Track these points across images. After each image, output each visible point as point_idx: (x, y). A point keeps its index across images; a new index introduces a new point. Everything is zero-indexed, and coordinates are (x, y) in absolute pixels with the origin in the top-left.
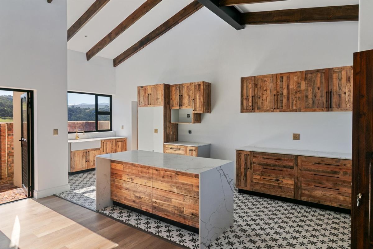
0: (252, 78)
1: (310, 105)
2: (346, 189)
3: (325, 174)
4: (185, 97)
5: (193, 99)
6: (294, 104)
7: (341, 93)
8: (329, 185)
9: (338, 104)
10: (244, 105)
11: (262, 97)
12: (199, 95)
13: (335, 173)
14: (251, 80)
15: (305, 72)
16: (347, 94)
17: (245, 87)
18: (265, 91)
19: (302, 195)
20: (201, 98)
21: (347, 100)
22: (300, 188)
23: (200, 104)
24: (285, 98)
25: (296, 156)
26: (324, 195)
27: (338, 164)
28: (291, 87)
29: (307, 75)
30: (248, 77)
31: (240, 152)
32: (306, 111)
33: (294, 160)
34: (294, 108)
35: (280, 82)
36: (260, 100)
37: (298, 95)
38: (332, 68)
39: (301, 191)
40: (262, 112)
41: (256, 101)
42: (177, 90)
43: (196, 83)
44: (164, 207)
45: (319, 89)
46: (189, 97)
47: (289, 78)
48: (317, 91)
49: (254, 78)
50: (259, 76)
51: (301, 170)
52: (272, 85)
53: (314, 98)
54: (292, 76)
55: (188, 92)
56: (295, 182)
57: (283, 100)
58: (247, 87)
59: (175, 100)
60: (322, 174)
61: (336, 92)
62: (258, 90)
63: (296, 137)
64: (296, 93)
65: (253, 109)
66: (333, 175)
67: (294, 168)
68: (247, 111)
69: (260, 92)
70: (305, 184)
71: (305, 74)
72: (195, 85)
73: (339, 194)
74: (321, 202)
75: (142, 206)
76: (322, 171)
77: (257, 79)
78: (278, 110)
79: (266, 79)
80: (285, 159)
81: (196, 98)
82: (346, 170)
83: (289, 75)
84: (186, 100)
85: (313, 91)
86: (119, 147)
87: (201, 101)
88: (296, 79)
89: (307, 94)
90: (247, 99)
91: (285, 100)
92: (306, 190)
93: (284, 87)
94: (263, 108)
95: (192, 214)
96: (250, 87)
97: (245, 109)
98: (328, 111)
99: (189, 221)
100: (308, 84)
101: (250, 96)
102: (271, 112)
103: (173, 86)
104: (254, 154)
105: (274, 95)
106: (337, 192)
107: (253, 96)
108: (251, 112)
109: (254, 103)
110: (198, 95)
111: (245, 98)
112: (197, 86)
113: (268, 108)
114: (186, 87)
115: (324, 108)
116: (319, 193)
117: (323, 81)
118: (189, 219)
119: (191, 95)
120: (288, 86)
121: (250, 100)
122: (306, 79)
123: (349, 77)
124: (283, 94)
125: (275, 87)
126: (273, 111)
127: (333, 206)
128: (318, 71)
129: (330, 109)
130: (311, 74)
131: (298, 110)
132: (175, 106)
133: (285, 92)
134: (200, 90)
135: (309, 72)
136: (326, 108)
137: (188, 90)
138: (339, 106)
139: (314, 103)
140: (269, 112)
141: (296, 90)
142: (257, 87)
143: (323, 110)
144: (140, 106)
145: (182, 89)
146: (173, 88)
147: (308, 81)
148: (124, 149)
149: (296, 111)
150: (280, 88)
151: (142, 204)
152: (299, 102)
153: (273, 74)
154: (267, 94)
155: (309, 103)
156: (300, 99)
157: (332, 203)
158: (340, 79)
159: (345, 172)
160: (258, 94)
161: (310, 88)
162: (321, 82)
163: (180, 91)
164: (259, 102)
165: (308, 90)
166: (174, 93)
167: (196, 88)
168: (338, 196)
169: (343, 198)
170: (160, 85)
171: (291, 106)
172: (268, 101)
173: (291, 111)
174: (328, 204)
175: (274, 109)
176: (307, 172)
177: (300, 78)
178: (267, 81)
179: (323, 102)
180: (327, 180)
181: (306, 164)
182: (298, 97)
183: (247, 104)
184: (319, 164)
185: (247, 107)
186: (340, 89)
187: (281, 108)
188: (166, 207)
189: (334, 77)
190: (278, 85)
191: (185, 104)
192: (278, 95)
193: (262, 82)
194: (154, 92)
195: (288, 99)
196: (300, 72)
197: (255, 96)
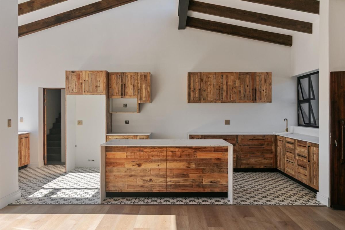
0: (199, 73)
1: (243, 98)
2: (268, 155)
3: (256, 147)
4: (129, 86)
5: (139, 89)
6: (231, 97)
7: (261, 90)
8: (258, 154)
9: (259, 98)
10: (191, 96)
11: (207, 90)
12: (146, 85)
13: (262, 145)
14: (197, 75)
15: (238, 73)
16: (265, 91)
17: (192, 81)
18: (209, 85)
19: (242, 164)
20: (147, 88)
21: (264, 95)
22: (240, 159)
23: (147, 93)
24: (225, 92)
25: (237, 136)
26: (255, 162)
27: (264, 139)
28: (229, 83)
29: (240, 76)
30: (195, 73)
31: (193, 136)
32: (239, 102)
33: (236, 139)
34: (231, 100)
35: (221, 79)
36: (205, 93)
37: (234, 90)
38: (256, 73)
39: (241, 162)
40: (207, 102)
41: (202, 93)
42: (119, 79)
43: (142, 73)
44: (181, 183)
45: (248, 86)
46: (134, 87)
47: (227, 76)
48: (247, 88)
49: (200, 74)
50: (205, 72)
51: (240, 146)
52: (214, 80)
53: (245, 93)
54: (229, 75)
55: (132, 81)
56: (236, 155)
57: (223, 94)
58: (194, 81)
59: (116, 89)
60: (254, 147)
61: (259, 89)
62: (203, 84)
63: (227, 122)
64: (233, 88)
65: (199, 100)
66: (261, 147)
67: (236, 145)
68: (195, 101)
69: (205, 86)
70: (243, 156)
71: (239, 75)
72: (140, 75)
73: (264, 159)
74: (254, 167)
75: (154, 188)
76: (254, 144)
77: (203, 75)
78: (220, 101)
79: (210, 76)
80: (229, 138)
81: (142, 88)
82: (268, 142)
83: (228, 74)
84: (130, 90)
85: (244, 88)
86: (23, 145)
87: (148, 90)
88: (232, 77)
89: (240, 90)
90: (194, 91)
91: (225, 94)
92: (244, 160)
93: (224, 83)
94: (208, 99)
95: (211, 182)
96: (196, 81)
97: (193, 100)
98: (253, 102)
99: (208, 188)
100: (240, 82)
101: (197, 88)
102: (214, 102)
103: (113, 74)
104: (205, 137)
105: (217, 89)
106: (263, 158)
107: (199, 89)
108: (198, 102)
109: (200, 95)
110: (144, 86)
111: (193, 91)
112: (143, 76)
113: (212, 100)
114: (129, 76)
115: (251, 100)
116: (252, 161)
117: (251, 80)
118: (208, 187)
119: (136, 84)
120: (227, 83)
121: (197, 92)
122: (239, 78)
123: (266, 80)
124: (223, 89)
125: (217, 83)
126: (216, 102)
127: (261, 168)
128: (247, 73)
129: (255, 101)
130: (243, 75)
131: (234, 101)
132: (115, 94)
133: (225, 87)
134: (146, 81)
135: (241, 74)
136: (253, 100)
137: (132, 79)
138: (260, 99)
139: (245, 96)
140: (212, 103)
141: (232, 86)
142: (202, 82)
143: (250, 102)
144: (71, 93)
145: (125, 78)
146: (113, 76)
147: (241, 80)
148: (27, 147)
149: (233, 102)
150: (221, 84)
151: (153, 187)
152: (235, 95)
153: (215, 72)
154: (210, 88)
155: (242, 96)
156: (235, 93)
157: (260, 166)
158: (260, 81)
159: (268, 143)
160: (204, 87)
161: (242, 86)
162: (249, 82)
163: (122, 80)
164: (205, 94)
165: (241, 87)
166: (114, 81)
167: (142, 79)
168: (263, 161)
169: (266, 161)
170: (101, 71)
171: (229, 98)
172: (211, 93)
173: (229, 102)
174: (258, 167)
175: (217, 100)
176: (244, 147)
177: (235, 77)
178: (210, 77)
179: (251, 96)
180: (257, 151)
181: (244, 141)
182: (234, 92)
183: (194, 95)
184: (252, 140)
185: (194, 98)
186: (260, 87)
187: (222, 99)
188: (183, 182)
189: (257, 79)
190: (219, 81)
191: (129, 93)
192: (220, 89)
193: (207, 77)
194: (92, 79)
195: (227, 93)
196: (236, 73)
197: (201, 89)
